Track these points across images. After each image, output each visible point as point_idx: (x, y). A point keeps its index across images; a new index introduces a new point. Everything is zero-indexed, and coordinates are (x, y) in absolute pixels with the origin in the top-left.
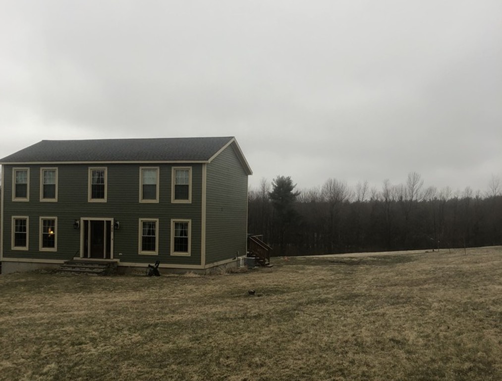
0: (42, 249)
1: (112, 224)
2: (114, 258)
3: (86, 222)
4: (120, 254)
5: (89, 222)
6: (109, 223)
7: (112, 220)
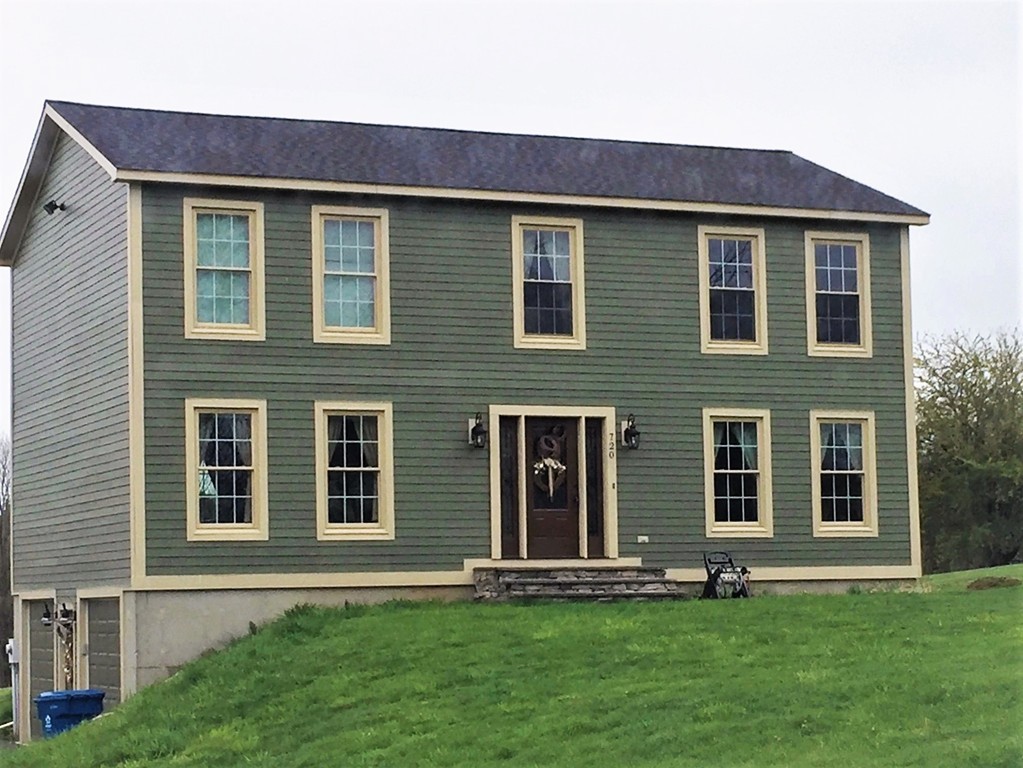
0: (329, 532)
1: (610, 427)
2: (622, 554)
3: (508, 423)
4: (641, 539)
5: (523, 421)
6: (595, 425)
7: (608, 413)
